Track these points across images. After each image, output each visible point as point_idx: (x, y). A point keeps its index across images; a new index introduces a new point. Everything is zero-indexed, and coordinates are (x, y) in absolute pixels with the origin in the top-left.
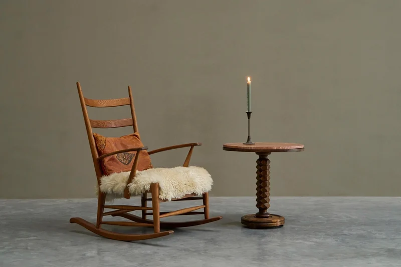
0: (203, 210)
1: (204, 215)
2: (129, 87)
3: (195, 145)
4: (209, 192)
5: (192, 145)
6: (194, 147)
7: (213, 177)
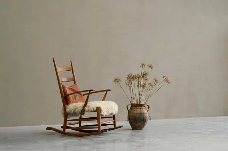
0: (113, 123)
1: (113, 125)
2: (71, 61)
3: (109, 90)
4: (117, 114)
5: (107, 91)
6: (108, 91)
7: (118, 106)
